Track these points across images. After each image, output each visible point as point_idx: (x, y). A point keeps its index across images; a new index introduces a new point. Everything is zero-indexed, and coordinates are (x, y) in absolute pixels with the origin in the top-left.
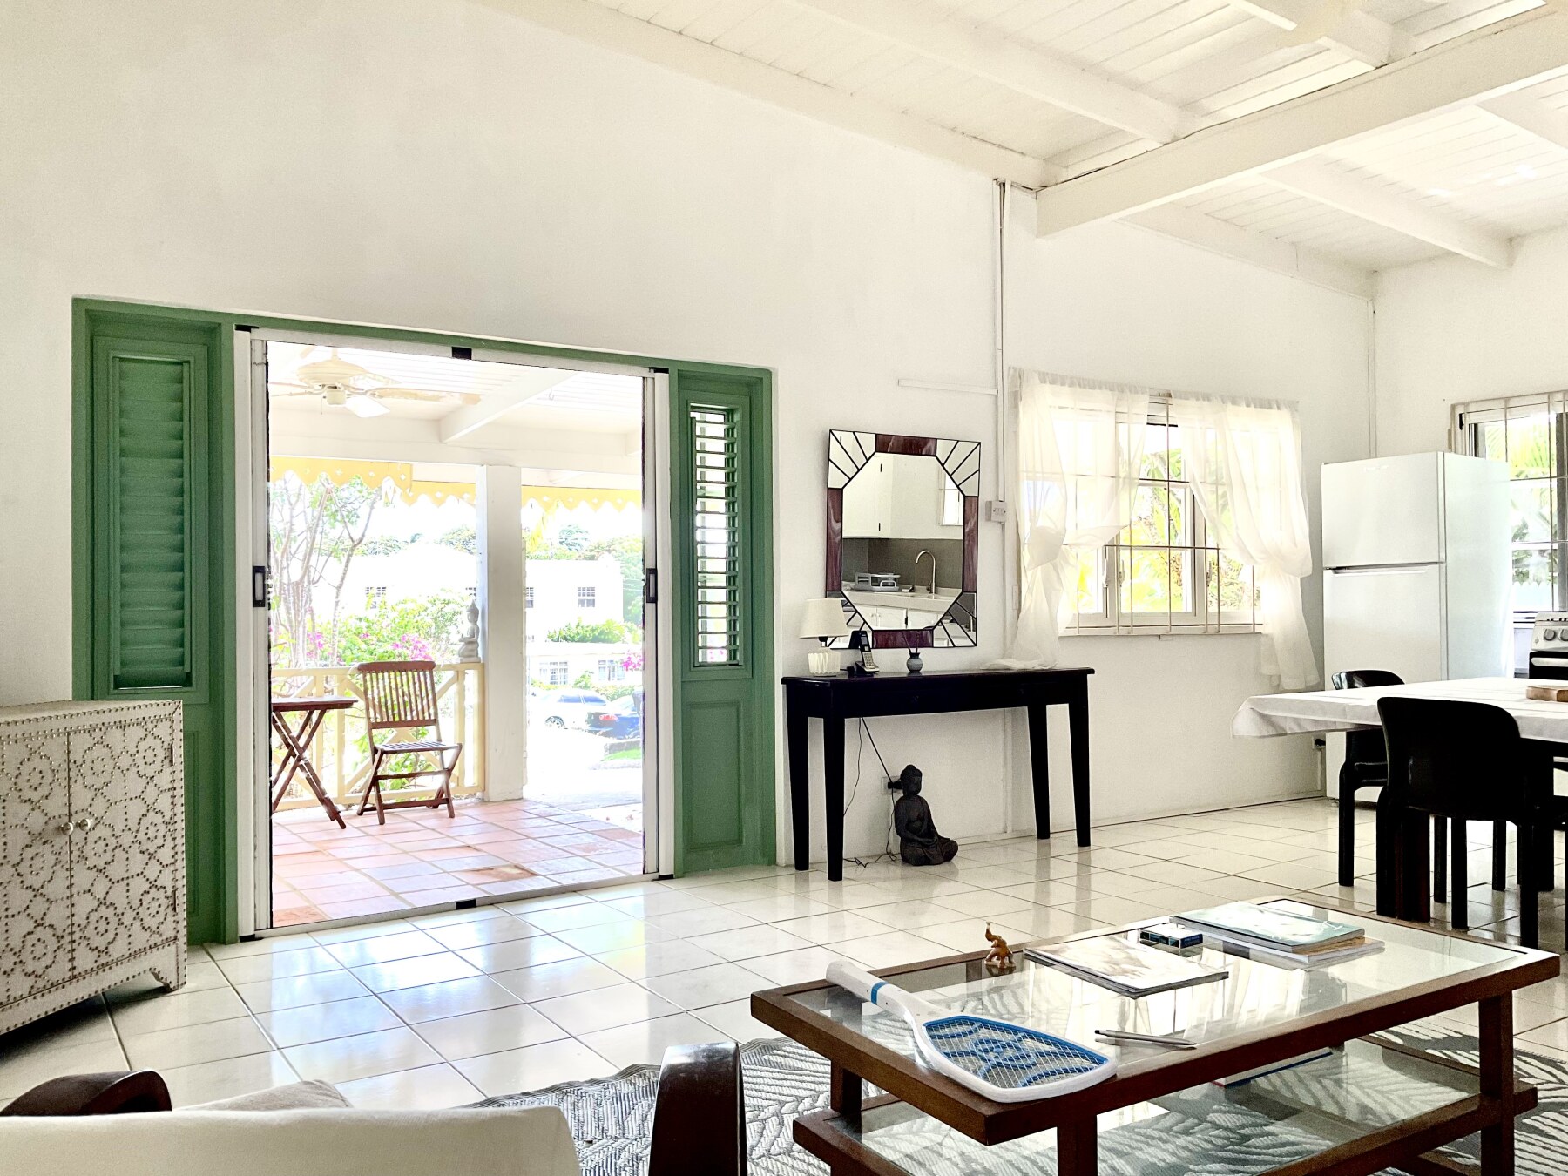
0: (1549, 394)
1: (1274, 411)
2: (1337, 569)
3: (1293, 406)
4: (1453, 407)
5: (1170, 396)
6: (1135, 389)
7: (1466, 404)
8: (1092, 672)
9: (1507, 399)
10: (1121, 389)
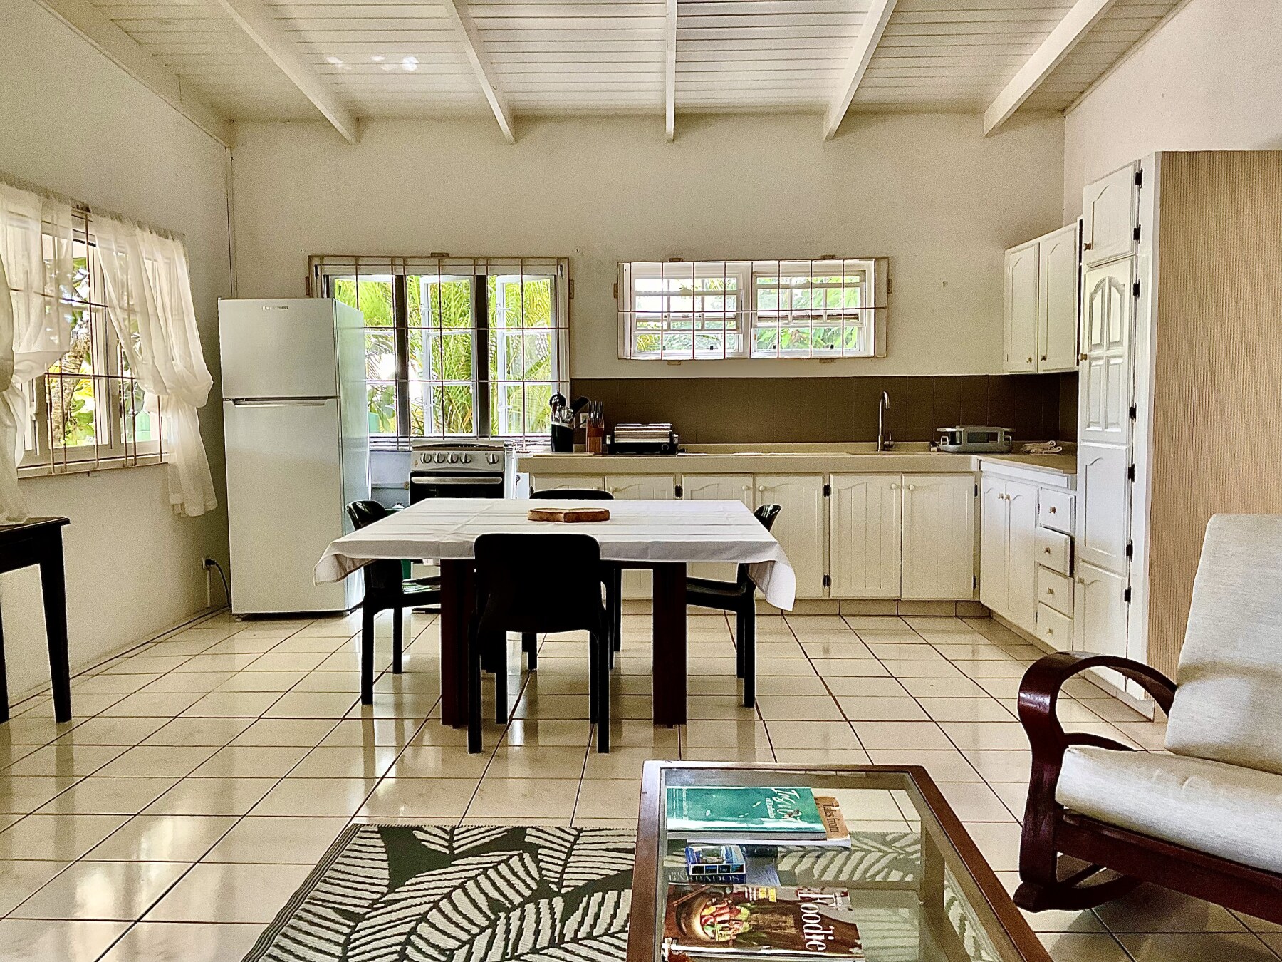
0: (393, 258)
1: (170, 241)
2: (236, 401)
3: (182, 237)
4: (310, 258)
5: (88, 210)
6: (61, 198)
7: (322, 257)
8: (67, 522)
9: (357, 258)
10: (47, 195)
